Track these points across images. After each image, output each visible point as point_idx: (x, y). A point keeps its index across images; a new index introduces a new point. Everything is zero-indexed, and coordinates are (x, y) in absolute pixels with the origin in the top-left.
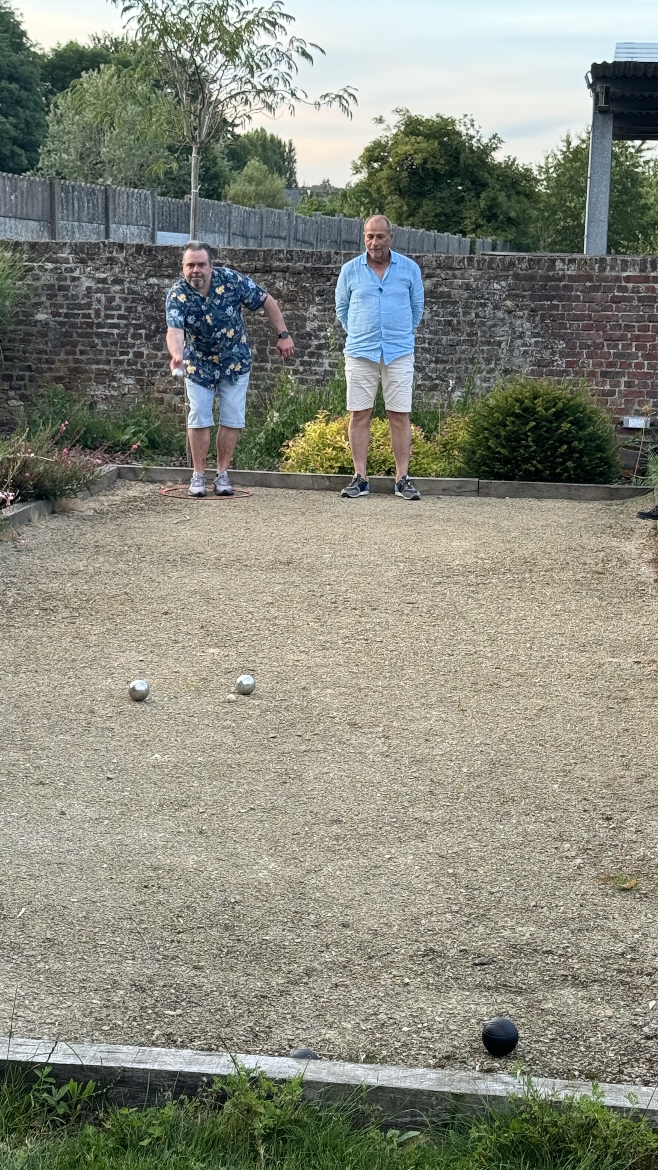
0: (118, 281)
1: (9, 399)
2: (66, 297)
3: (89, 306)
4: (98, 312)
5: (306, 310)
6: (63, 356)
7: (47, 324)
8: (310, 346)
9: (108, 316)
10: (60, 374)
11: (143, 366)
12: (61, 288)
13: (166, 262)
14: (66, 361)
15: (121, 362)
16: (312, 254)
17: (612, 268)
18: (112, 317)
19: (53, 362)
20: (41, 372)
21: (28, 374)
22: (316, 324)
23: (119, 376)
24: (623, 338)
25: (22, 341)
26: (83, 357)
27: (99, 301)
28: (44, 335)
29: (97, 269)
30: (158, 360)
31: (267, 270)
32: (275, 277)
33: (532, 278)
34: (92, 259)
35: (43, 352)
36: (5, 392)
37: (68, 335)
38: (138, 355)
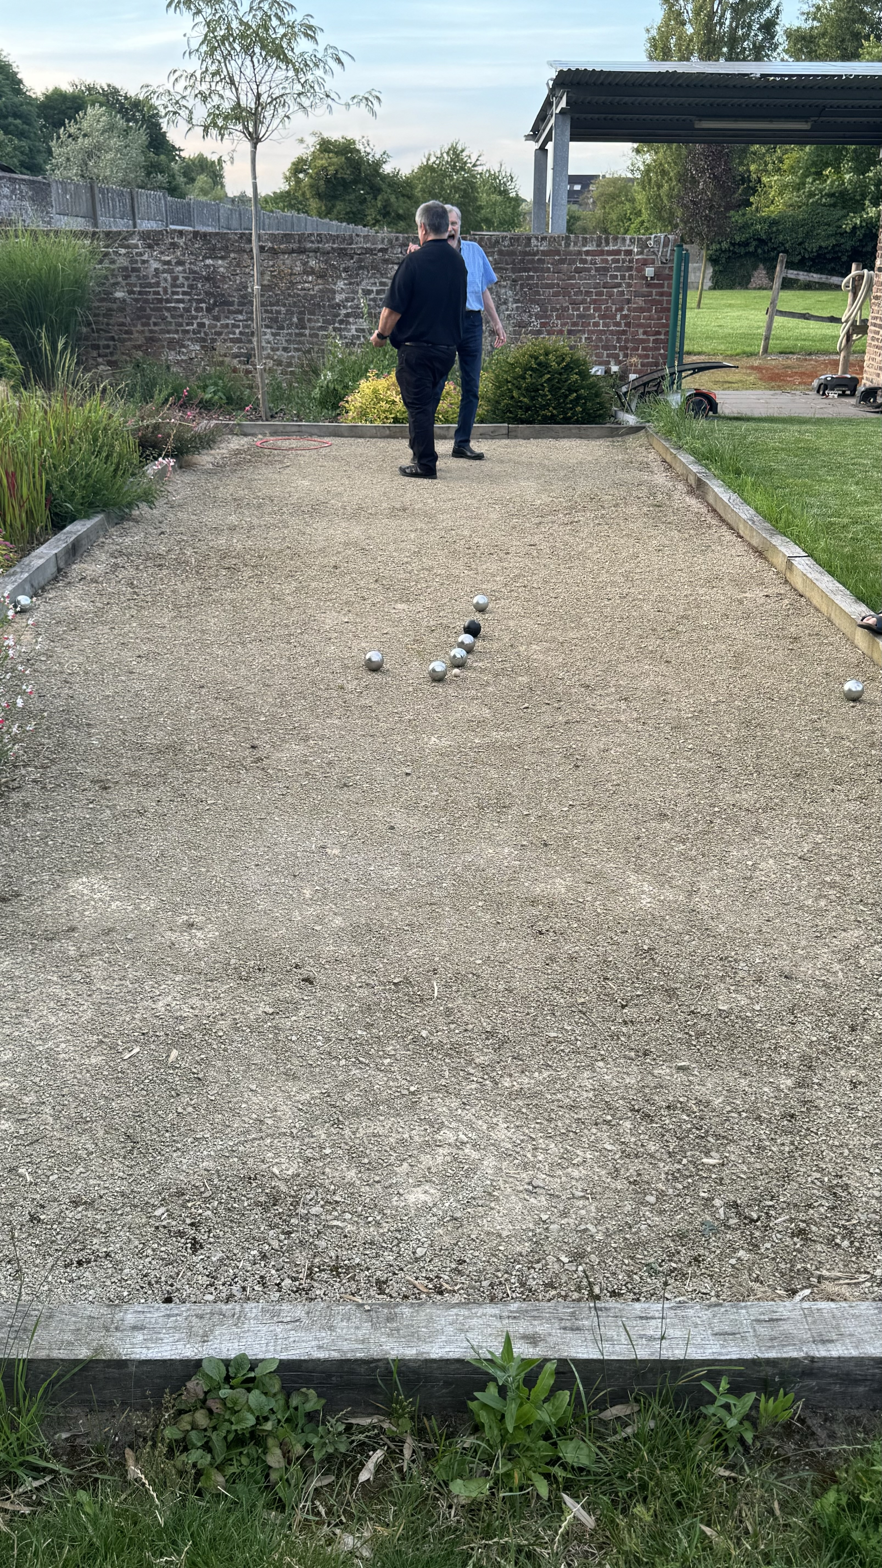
0: (180, 263)
1: (98, 364)
2: (138, 277)
3: (158, 284)
4: (165, 290)
5: (335, 284)
6: (140, 328)
7: (125, 300)
8: (339, 315)
9: (174, 293)
10: (139, 343)
11: (206, 334)
12: (134, 270)
13: (219, 245)
14: (143, 332)
15: (188, 332)
16: (338, 236)
17: (575, 244)
18: (177, 293)
19: (131, 333)
20: (122, 341)
21: (111, 343)
22: (343, 296)
23: (187, 343)
24: (583, 302)
25: (105, 316)
26: (156, 328)
27: (166, 280)
28: (122, 310)
29: (162, 253)
30: (218, 329)
31: (302, 251)
32: (308, 257)
33: (512, 253)
34: (158, 245)
35: (123, 324)
36: (94, 359)
37: (143, 309)
38: (201, 325)
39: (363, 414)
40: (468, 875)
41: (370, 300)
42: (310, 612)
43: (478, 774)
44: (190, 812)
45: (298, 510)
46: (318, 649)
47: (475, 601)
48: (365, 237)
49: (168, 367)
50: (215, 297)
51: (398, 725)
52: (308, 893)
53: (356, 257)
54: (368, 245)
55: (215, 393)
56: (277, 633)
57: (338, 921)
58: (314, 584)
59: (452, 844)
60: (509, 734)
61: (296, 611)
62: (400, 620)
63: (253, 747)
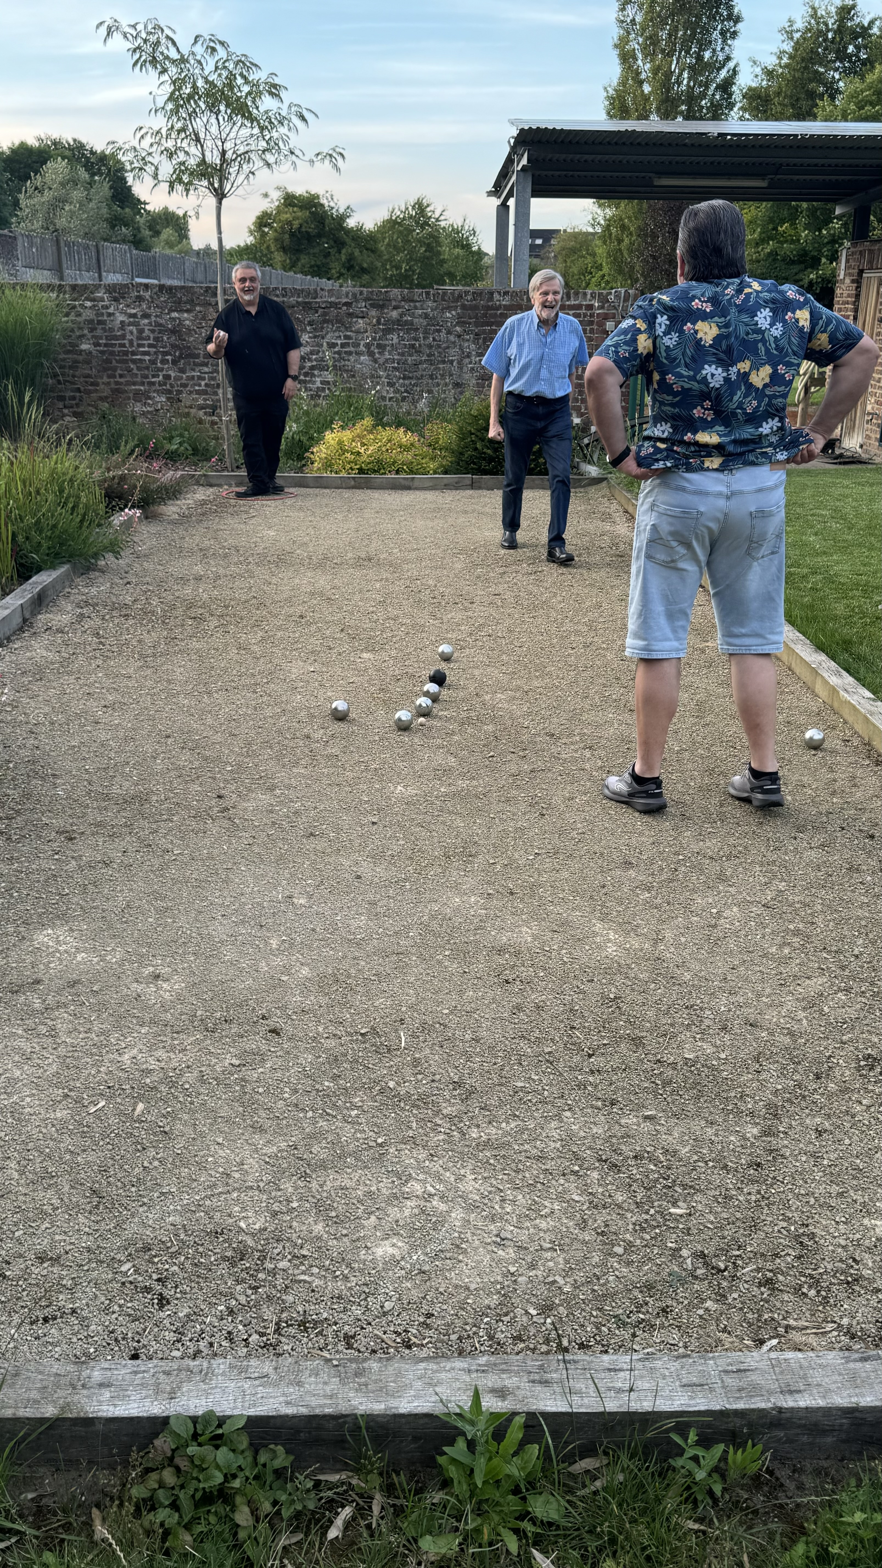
0: (146, 316)
1: (64, 415)
2: (104, 330)
3: (123, 337)
4: (131, 342)
6: (105, 379)
7: (90, 353)
9: (139, 346)
10: (105, 394)
11: (172, 386)
12: (100, 322)
13: (184, 299)
14: (109, 383)
15: (153, 383)
16: (303, 290)
18: (143, 346)
19: (97, 384)
20: (88, 392)
21: (77, 394)
23: (153, 394)
25: (70, 367)
26: (122, 380)
27: (131, 333)
28: (88, 362)
29: (128, 306)
30: (183, 381)
33: (475, 308)
34: (124, 298)
35: (89, 376)
36: (60, 410)
37: (108, 361)
38: (167, 377)
39: (328, 465)
40: (435, 925)
41: (335, 353)
42: (276, 661)
43: (443, 823)
44: (156, 862)
45: (263, 560)
46: (284, 698)
47: (440, 649)
48: (329, 291)
49: (134, 419)
50: (180, 349)
51: (364, 774)
52: (274, 943)
53: (320, 311)
54: (333, 299)
55: (181, 444)
56: (242, 682)
57: (305, 971)
58: (279, 634)
59: (419, 893)
60: (475, 783)
61: (262, 660)
62: (366, 670)
63: (219, 797)
